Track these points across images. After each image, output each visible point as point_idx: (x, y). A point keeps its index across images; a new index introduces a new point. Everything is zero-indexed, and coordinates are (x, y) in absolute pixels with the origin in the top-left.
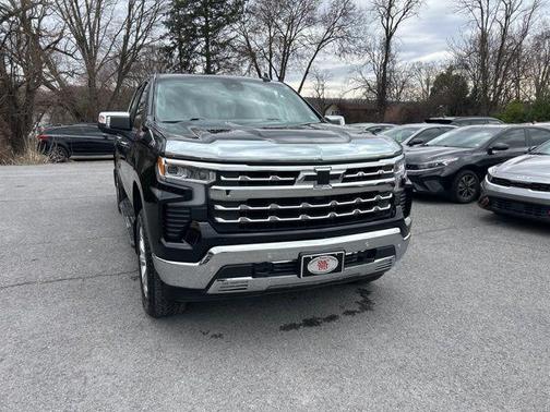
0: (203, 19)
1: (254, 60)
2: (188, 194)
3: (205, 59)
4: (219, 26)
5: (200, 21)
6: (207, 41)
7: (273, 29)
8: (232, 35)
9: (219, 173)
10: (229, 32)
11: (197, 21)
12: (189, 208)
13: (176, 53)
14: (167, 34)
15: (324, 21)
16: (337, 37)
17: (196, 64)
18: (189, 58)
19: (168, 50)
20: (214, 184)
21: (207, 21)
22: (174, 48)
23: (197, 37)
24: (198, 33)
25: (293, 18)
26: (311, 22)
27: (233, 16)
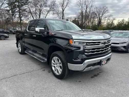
0: (18, 3)
1: (32, 14)
2: (79, 48)
3: (19, 13)
4: (22, 5)
5: (17, 4)
6: (19, 9)
7: (36, 7)
8: (26, 8)
9: (87, 43)
10: (25, 7)
11: (16, 4)
12: (80, 51)
13: (10, 11)
14: (7, 6)
15: (49, 6)
16: (52, 10)
17: (16, 15)
18: (14, 13)
19: (8, 11)
20: (86, 45)
21: (19, 4)
22: (10, 10)
23: (16, 7)
24: (17, 7)
25: (41, 5)
26: (46, 6)
27: (26, 3)
